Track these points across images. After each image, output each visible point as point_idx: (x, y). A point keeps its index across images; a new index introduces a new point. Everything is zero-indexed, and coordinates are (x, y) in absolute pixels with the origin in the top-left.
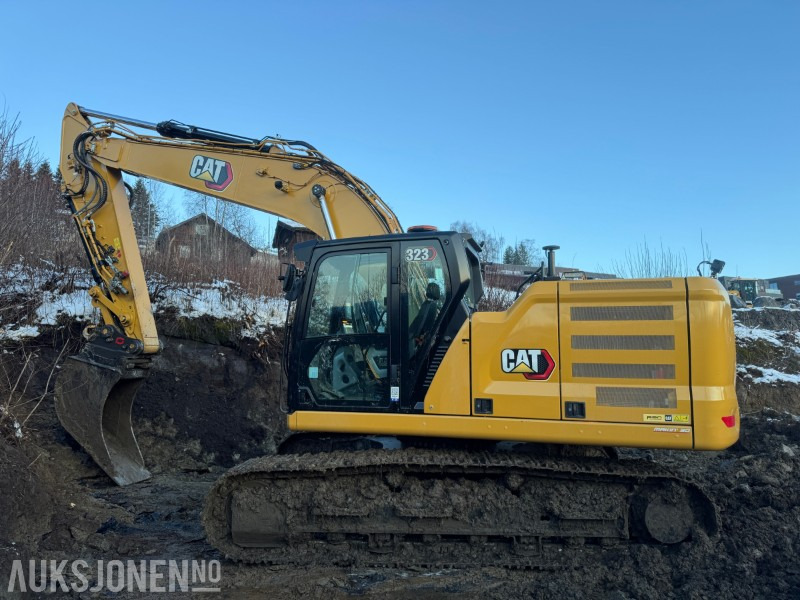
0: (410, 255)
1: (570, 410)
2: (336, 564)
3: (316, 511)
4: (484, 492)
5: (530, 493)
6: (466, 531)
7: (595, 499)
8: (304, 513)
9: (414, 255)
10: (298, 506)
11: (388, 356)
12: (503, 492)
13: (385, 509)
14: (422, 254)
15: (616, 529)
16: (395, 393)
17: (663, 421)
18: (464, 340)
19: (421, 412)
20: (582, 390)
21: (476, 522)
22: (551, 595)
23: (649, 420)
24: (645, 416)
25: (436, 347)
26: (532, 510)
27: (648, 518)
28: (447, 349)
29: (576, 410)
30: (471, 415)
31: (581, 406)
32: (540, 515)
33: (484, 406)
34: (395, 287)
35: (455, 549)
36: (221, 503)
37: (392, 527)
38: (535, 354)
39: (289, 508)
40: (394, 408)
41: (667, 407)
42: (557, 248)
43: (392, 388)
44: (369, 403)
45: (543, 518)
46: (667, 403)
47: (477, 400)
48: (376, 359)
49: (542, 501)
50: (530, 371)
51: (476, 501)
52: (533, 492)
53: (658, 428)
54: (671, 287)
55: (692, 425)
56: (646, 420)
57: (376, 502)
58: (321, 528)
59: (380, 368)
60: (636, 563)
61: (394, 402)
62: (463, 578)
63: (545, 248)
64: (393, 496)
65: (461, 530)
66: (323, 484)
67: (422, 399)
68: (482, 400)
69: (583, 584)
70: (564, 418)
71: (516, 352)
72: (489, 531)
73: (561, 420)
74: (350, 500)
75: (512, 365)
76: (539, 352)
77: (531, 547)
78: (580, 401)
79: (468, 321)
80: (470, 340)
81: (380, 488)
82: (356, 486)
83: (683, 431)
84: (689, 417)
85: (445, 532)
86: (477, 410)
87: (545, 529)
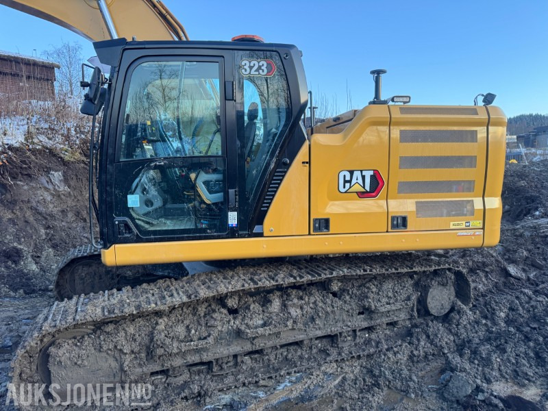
0: (247, 67)
1: (395, 222)
2: (186, 398)
3: (160, 351)
4: (312, 299)
5: (348, 294)
6: (300, 337)
7: (396, 292)
8: (143, 355)
9: (251, 68)
10: (136, 350)
11: (223, 181)
12: (328, 297)
13: (229, 333)
14: (260, 68)
15: (409, 312)
16: (233, 218)
17: (464, 227)
18: (303, 163)
19: (261, 235)
20: (405, 205)
21: (309, 327)
22: (390, 382)
23: (454, 227)
24: (452, 223)
25: (274, 170)
26: (352, 309)
27: (429, 300)
28: (285, 172)
29: (400, 223)
30: (309, 234)
31: (404, 219)
32: (358, 311)
33: (323, 225)
34: (229, 103)
35: (288, 353)
36: (30, 363)
37: (236, 348)
38: (368, 174)
39: (126, 354)
40: (233, 233)
41: (466, 215)
42: (384, 72)
43: (230, 213)
44: (204, 230)
45: (360, 313)
46: (465, 213)
47: (315, 220)
48: (206, 183)
49: (360, 299)
50: (363, 190)
51: (309, 310)
52: (350, 293)
53: (460, 233)
54: (476, 113)
55: (483, 228)
56: (452, 227)
57: (220, 328)
58: (163, 366)
59: (211, 192)
60: (428, 337)
61: (232, 228)
62: (309, 382)
63: (373, 72)
64: (235, 318)
65: (297, 336)
66: (161, 320)
67: (261, 222)
68: (320, 220)
69: (397, 363)
70: (390, 230)
71: (352, 173)
72: (319, 333)
73: (387, 232)
74: (193, 331)
75: (348, 185)
76: (372, 173)
77: (349, 338)
78: (403, 215)
79: (307, 143)
80: (309, 163)
81: (221, 313)
82: (194, 315)
83: (477, 233)
84: (481, 221)
85: (284, 342)
86: (315, 229)
87: (361, 322)
